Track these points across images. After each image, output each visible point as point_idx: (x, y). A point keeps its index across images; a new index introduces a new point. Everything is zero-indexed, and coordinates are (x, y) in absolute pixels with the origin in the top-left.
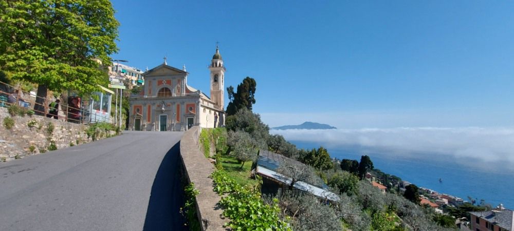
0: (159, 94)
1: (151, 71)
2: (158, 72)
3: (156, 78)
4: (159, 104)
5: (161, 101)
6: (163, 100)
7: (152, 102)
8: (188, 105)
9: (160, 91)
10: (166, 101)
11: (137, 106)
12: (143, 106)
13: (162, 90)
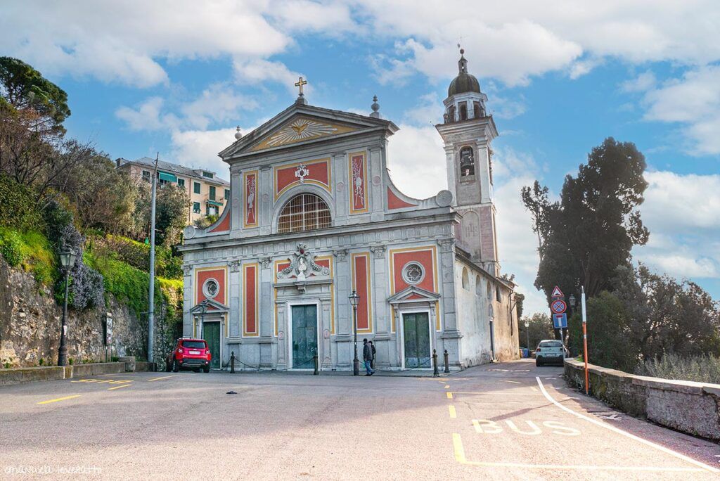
0: (283, 221)
1: (251, 139)
2: (276, 141)
3: (270, 159)
4: (283, 260)
5: (292, 248)
6: (302, 244)
7: (260, 253)
8: (400, 259)
9: (286, 211)
10: (309, 247)
11: (209, 274)
12: (227, 271)
13: (295, 203)
